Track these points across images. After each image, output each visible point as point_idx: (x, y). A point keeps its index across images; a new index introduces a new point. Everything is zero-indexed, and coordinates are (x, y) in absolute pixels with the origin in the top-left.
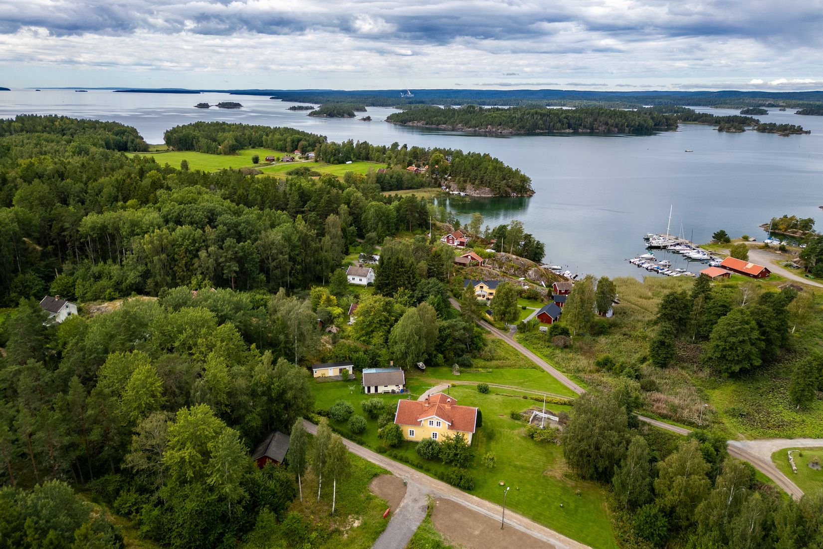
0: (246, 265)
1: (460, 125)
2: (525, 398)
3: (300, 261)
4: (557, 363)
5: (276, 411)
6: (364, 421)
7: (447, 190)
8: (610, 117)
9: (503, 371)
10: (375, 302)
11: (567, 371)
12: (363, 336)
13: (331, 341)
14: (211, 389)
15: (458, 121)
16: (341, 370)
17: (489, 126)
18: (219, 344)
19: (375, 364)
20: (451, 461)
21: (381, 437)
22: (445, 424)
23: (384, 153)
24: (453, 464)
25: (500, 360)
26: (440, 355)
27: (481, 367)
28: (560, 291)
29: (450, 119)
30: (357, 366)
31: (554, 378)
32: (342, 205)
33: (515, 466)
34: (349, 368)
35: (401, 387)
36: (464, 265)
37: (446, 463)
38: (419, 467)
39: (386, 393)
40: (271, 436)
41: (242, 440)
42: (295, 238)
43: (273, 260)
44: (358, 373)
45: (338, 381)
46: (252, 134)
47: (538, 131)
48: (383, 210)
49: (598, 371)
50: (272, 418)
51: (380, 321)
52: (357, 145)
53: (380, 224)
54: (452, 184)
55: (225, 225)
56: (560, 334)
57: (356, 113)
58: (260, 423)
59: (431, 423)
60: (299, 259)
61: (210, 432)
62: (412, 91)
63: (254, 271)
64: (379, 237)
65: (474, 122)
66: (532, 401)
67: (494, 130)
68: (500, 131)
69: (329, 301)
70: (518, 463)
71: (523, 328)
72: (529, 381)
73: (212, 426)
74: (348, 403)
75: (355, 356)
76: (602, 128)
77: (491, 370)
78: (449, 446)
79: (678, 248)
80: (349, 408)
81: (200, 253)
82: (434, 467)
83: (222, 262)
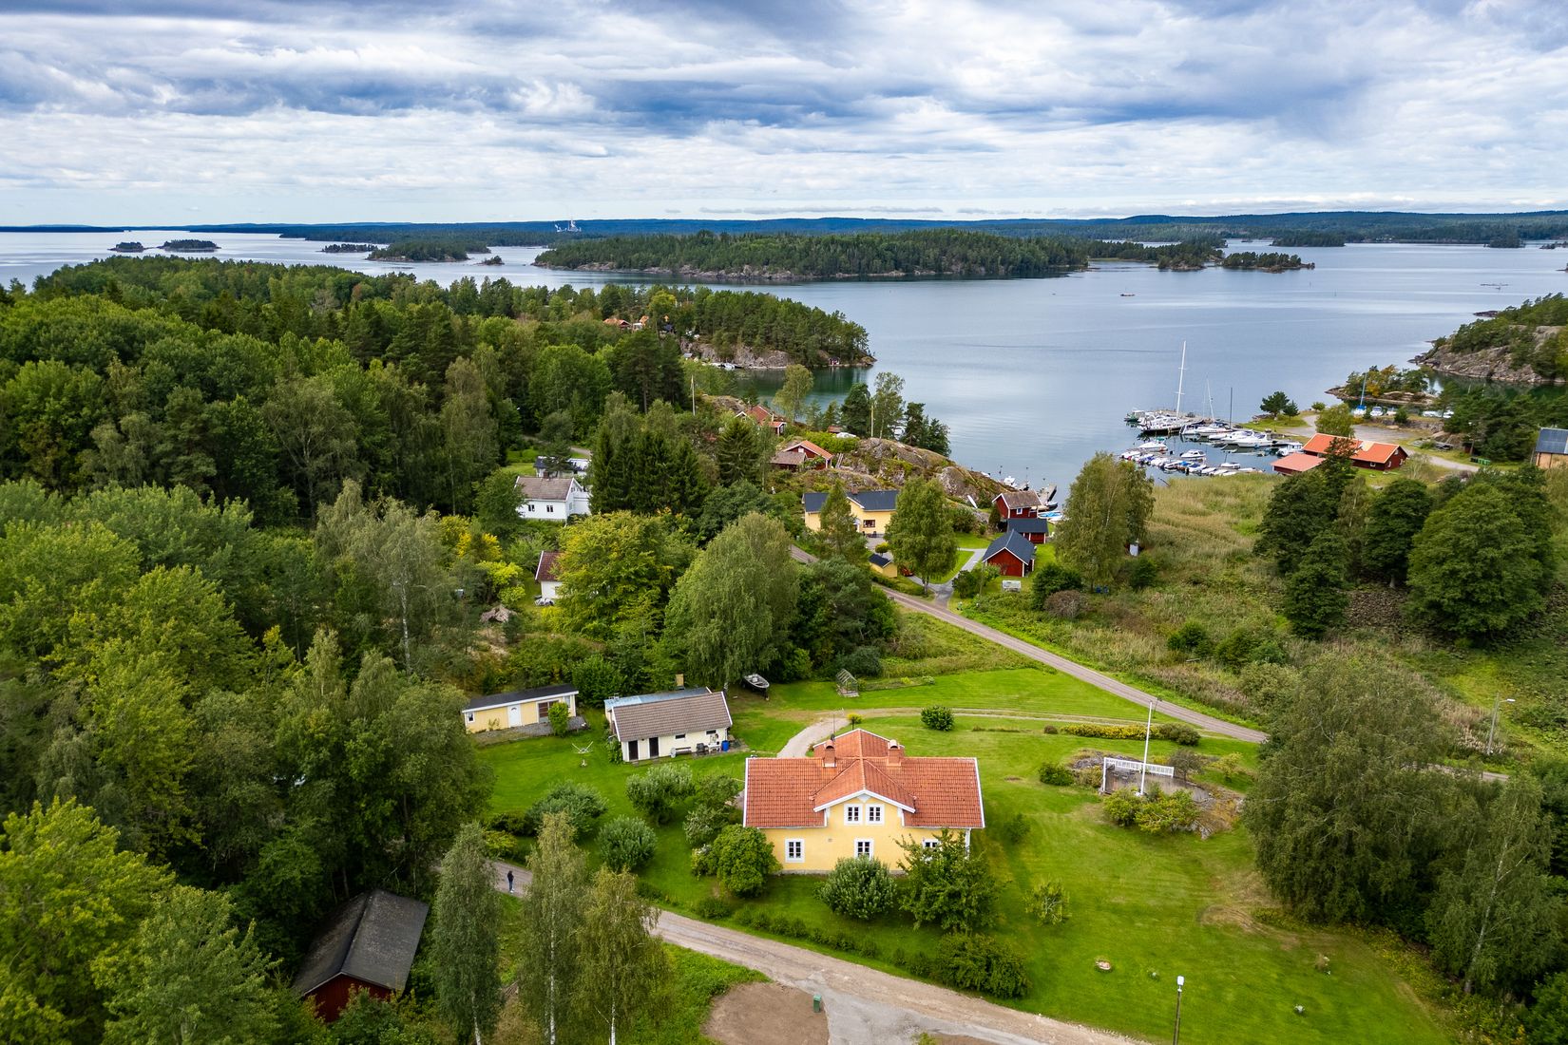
0: (238, 462)
1: (687, 267)
2: (1051, 731)
3: (389, 461)
4: (1077, 651)
5: (368, 825)
6: (648, 833)
7: (696, 359)
8: (970, 247)
9: (960, 678)
10: (618, 526)
11: (1110, 666)
12: (591, 618)
13: (502, 638)
14: (122, 769)
15: (682, 260)
16: (543, 708)
17: (746, 267)
18: (147, 625)
19: (636, 684)
20: (939, 918)
21: (703, 871)
22: (893, 813)
23: (545, 302)
24: (946, 925)
25: (943, 654)
26: (803, 652)
27: (904, 674)
28: (1013, 512)
29: (665, 255)
30: (589, 695)
31: (1087, 685)
32: (482, 345)
33: (1116, 910)
34: (568, 700)
35: (722, 735)
36: (793, 467)
37: (924, 924)
38: (841, 947)
39: (682, 755)
40: (357, 909)
41: (243, 927)
42: (371, 400)
43: (315, 455)
44: (591, 712)
45: (539, 738)
46: (241, 276)
47: (838, 275)
48: (580, 363)
49: (1179, 660)
50: (355, 849)
51: (636, 573)
52: (485, 285)
53: (575, 395)
54: (703, 347)
55: (165, 359)
56: (1063, 588)
57: (469, 256)
58: (314, 867)
59: (853, 813)
60: (386, 455)
61: (96, 910)
62: (579, 223)
63: (261, 480)
64: (578, 425)
65: (714, 260)
66: (1073, 738)
67: (757, 273)
68: (767, 275)
69: (479, 548)
70: (1120, 900)
71: (968, 587)
72: (1031, 695)
73: (106, 884)
74: (583, 789)
75: (578, 668)
76: (957, 268)
77: (931, 679)
78: (925, 873)
79: (1202, 429)
80: (591, 800)
81: (94, 433)
82: (890, 940)
83: (166, 454)
